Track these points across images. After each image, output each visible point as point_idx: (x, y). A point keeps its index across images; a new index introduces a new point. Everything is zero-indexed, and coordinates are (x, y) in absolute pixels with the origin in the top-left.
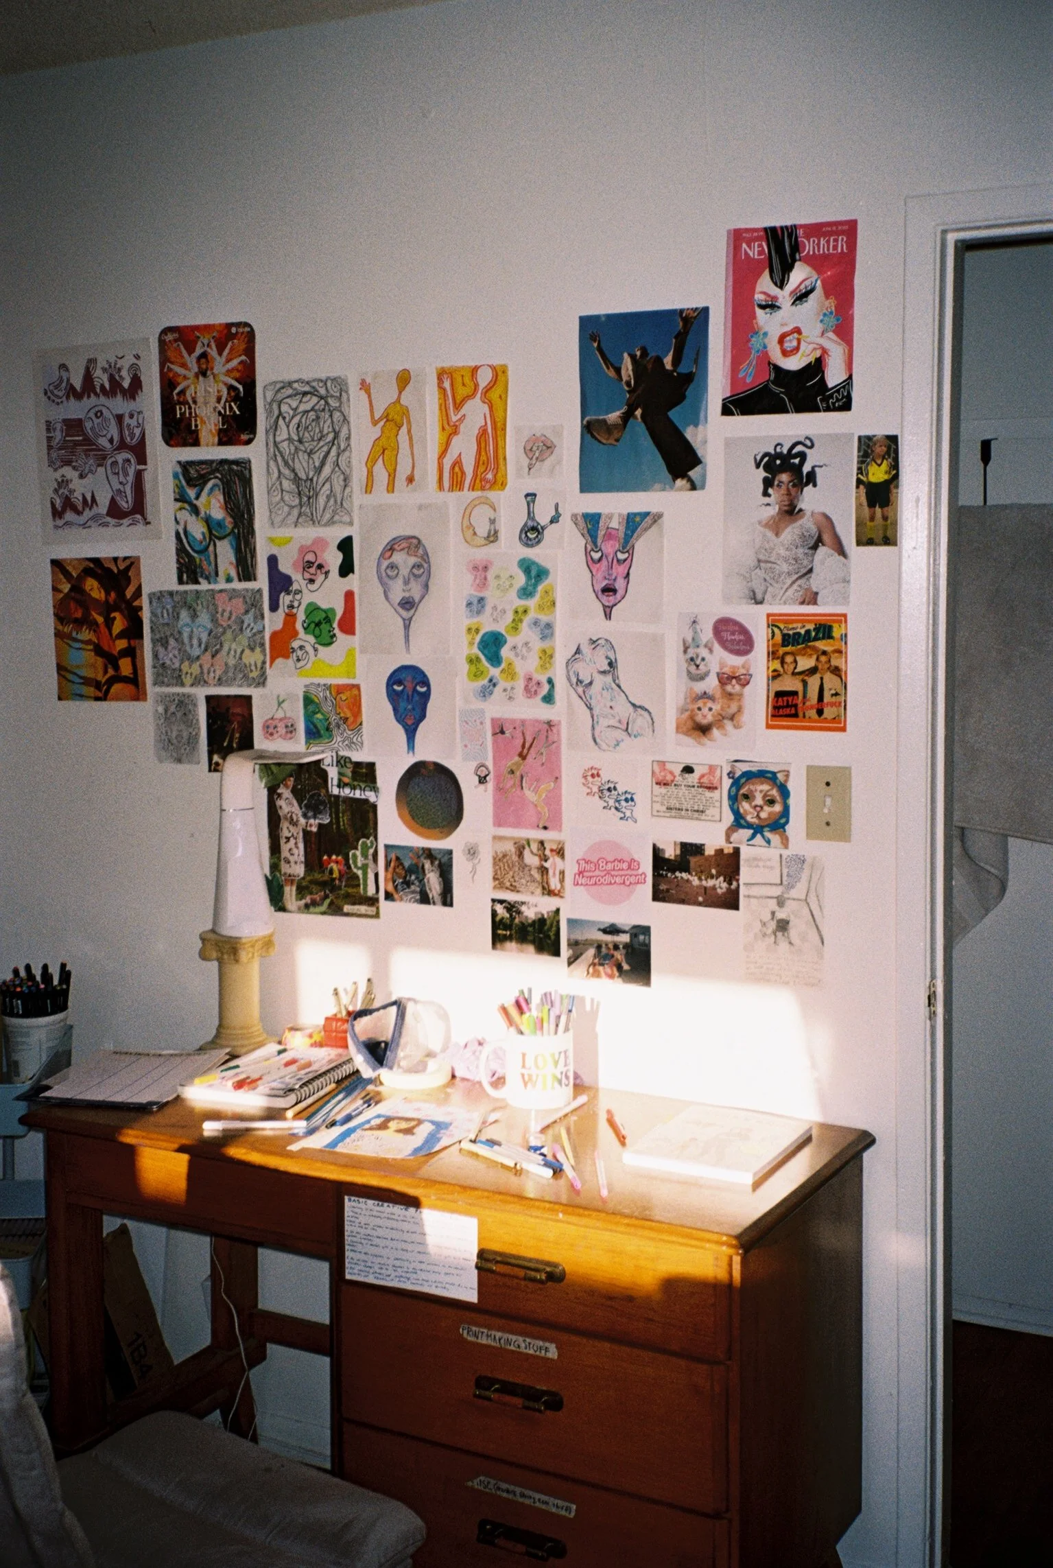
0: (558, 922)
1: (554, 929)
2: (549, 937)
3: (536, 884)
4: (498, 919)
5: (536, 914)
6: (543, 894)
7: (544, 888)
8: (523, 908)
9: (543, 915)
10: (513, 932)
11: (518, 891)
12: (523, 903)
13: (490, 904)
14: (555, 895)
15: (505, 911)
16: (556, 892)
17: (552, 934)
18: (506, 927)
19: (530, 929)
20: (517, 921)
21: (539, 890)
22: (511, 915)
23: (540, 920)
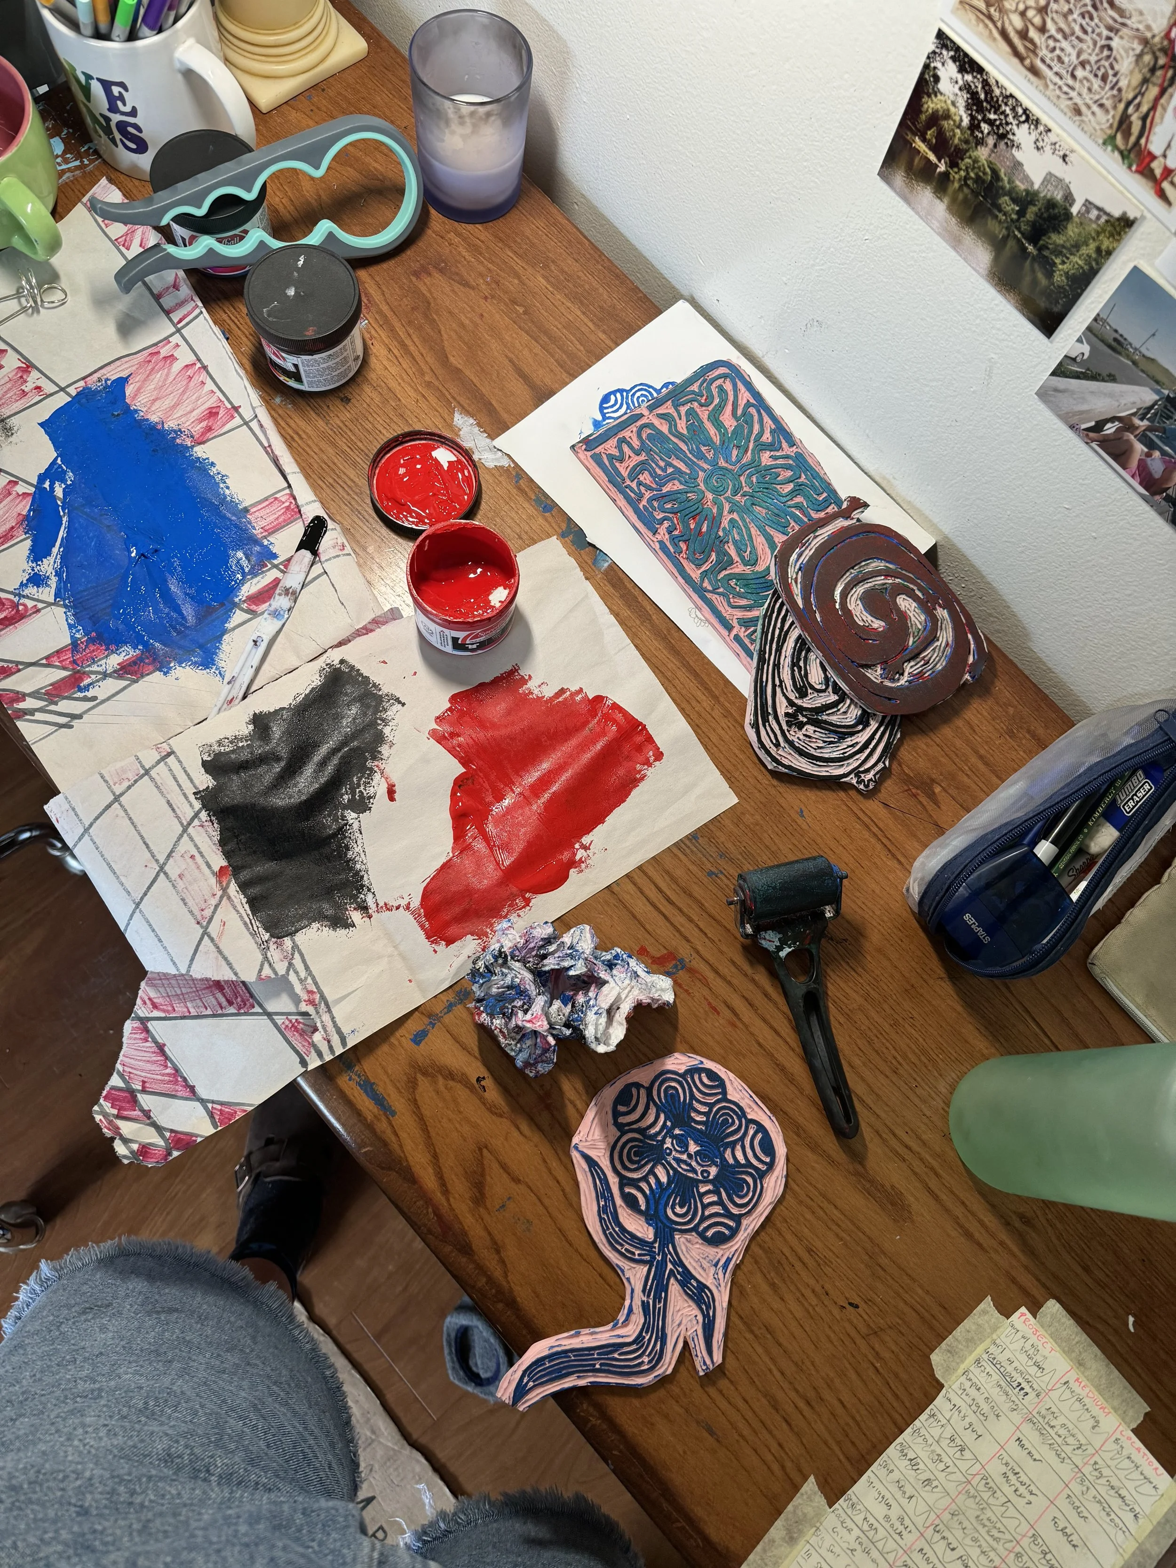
0: (1104, 255)
1: (1077, 261)
2: (1049, 268)
3: (1107, 95)
4: (931, 105)
5: (1050, 177)
6: (1110, 141)
7: (1124, 123)
8: (1022, 134)
9: (1069, 198)
10: (957, 176)
11: (1034, 70)
12: (1029, 118)
13: (930, 44)
14: (1145, 172)
15: (962, 100)
16: (1157, 167)
17: (1064, 268)
18: (941, 146)
19: (1011, 207)
20: (983, 153)
21: (1104, 120)
22: (974, 126)
23: (1051, 204)
